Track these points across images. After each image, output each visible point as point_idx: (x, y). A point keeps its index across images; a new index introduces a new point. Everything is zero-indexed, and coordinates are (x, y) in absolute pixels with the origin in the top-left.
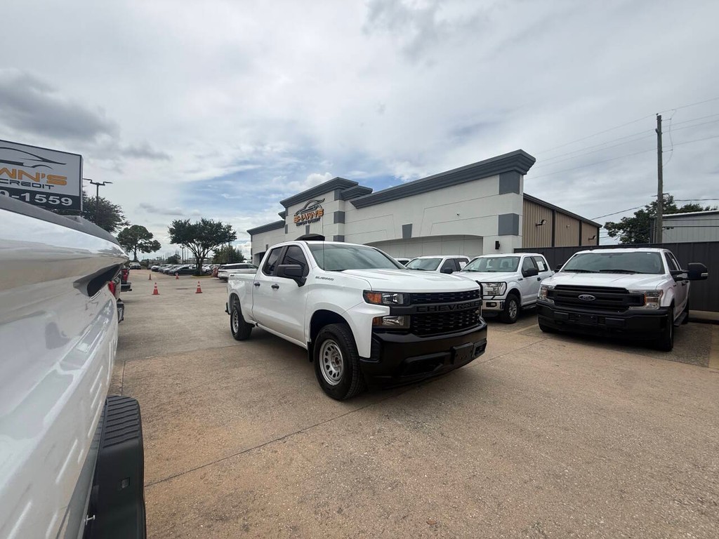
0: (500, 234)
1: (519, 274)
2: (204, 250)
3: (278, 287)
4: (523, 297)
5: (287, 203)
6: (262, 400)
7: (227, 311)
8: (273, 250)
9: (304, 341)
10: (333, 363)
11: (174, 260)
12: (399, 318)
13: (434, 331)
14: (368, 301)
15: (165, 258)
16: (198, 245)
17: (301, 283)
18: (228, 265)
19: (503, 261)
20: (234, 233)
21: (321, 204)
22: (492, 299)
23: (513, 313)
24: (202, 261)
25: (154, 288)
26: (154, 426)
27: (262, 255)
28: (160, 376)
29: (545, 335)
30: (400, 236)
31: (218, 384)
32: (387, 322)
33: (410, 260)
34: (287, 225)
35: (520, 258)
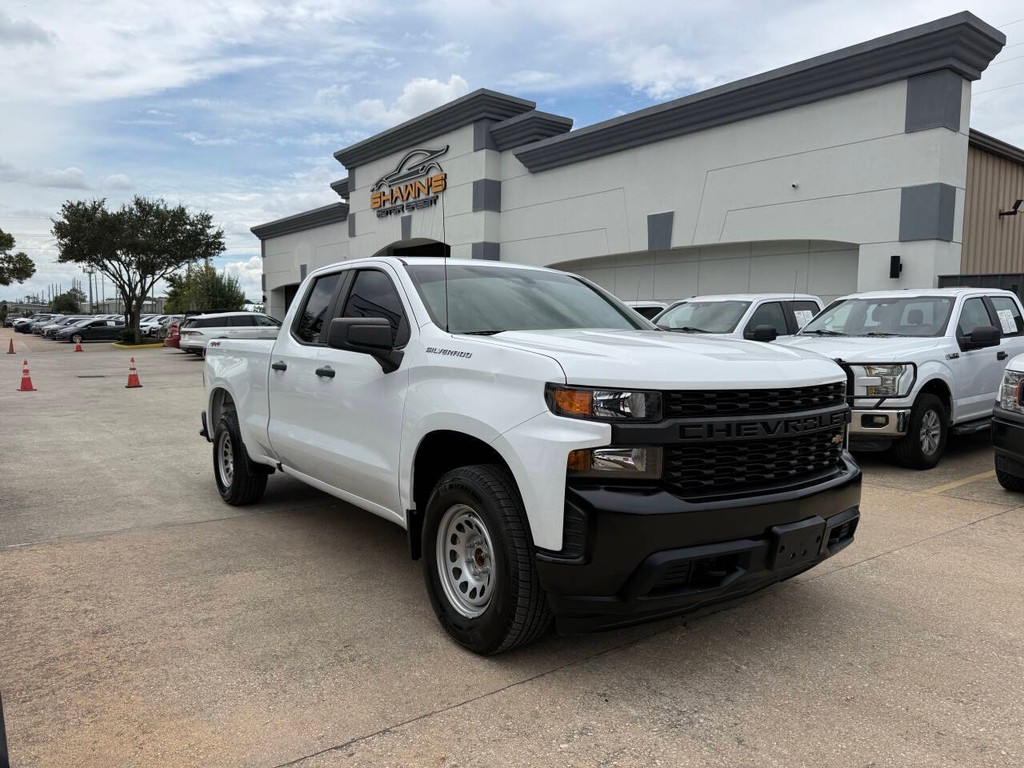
0: (903, 239)
1: (949, 342)
2: (143, 278)
3: (331, 374)
4: (958, 402)
5: (352, 158)
6: (296, 654)
7: (204, 433)
8: (317, 279)
9: (398, 506)
10: (469, 562)
11: (68, 304)
12: (635, 452)
13: (728, 488)
14: (557, 411)
15: (48, 298)
16: (128, 265)
17: (390, 364)
18: (204, 316)
19: (909, 307)
20: (219, 235)
21: (439, 160)
22: (877, 407)
23: (929, 442)
24: (139, 306)
25: (22, 375)
26: (34, 711)
27: (290, 291)
28: (46, 592)
30: (640, 243)
31: (185, 611)
32: (605, 464)
33: (665, 306)
34: (354, 214)
35: (953, 300)
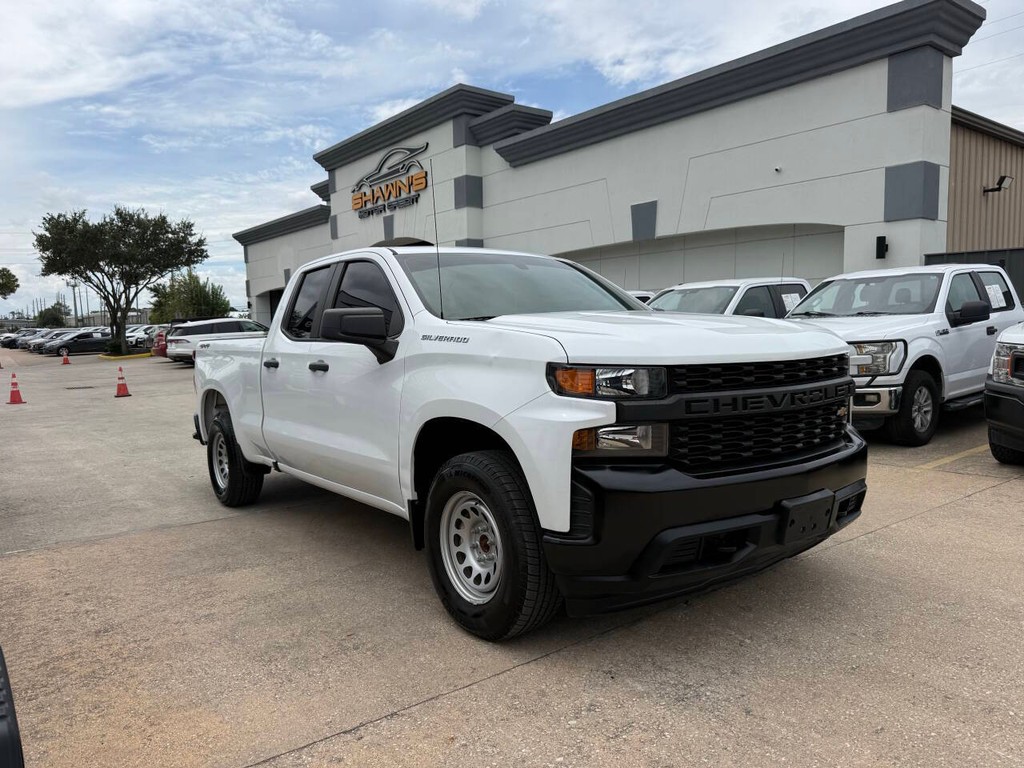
0: (889, 218)
1: (938, 318)
2: (127, 288)
3: (325, 368)
4: (949, 378)
5: (331, 160)
6: (299, 645)
7: (198, 436)
8: (306, 273)
9: (399, 498)
10: (473, 548)
11: (53, 317)
12: (640, 430)
13: (735, 463)
14: (559, 390)
15: (32, 313)
16: (111, 276)
17: (385, 354)
18: (190, 324)
19: (897, 287)
20: (201, 242)
21: (419, 158)
22: (868, 385)
23: (922, 419)
24: (125, 317)
25: (10, 388)
26: (40, 709)
27: (274, 296)
28: (45, 595)
29: (1006, 470)
30: (626, 234)
31: (186, 608)
32: (608, 443)
33: (652, 295)
34: (335, 216)
35: (941, 276)
